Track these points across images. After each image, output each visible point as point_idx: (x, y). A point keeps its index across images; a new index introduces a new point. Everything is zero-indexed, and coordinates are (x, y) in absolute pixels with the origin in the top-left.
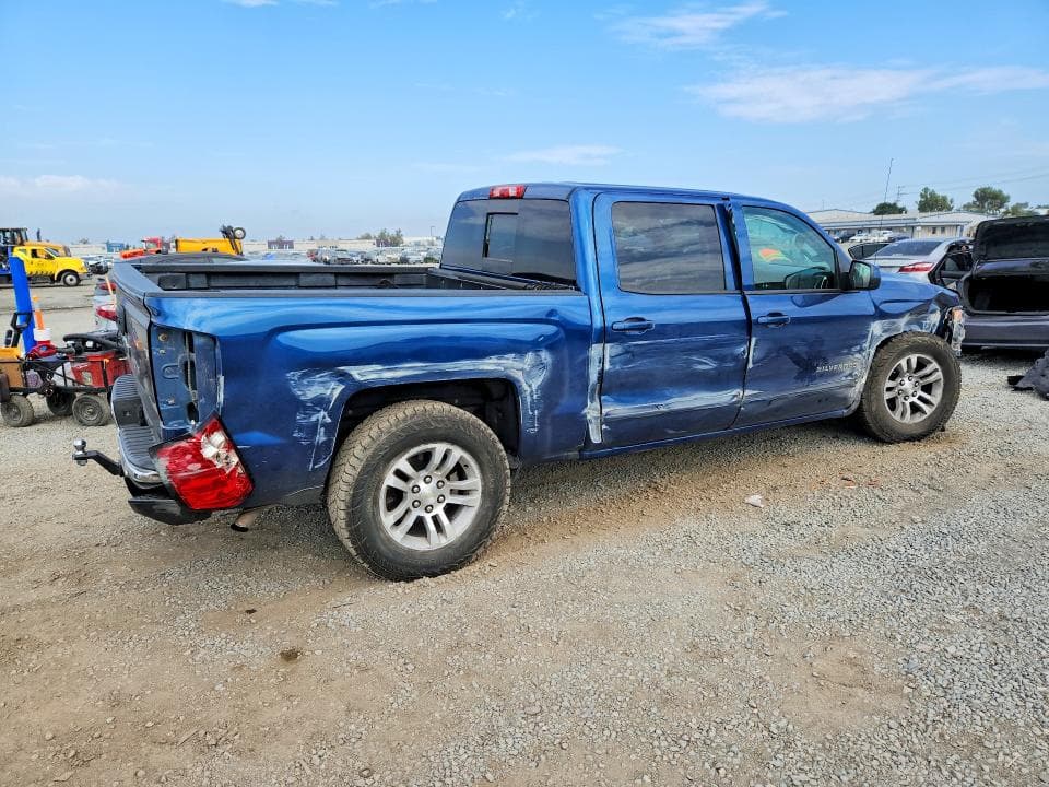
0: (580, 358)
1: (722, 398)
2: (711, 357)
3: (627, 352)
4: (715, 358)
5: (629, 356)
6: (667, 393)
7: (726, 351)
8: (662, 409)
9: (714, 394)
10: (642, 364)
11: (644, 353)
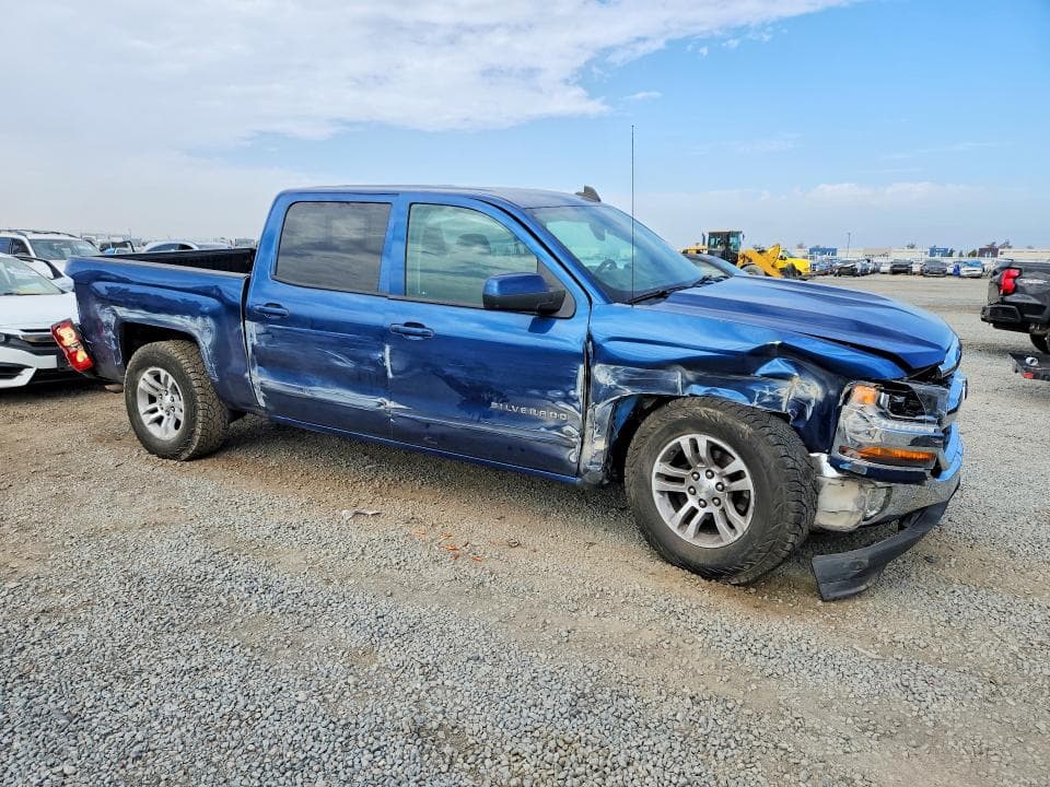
0: (236, 329)
1: (368, 402)
2: (347, 356)
3: (267, 333)
4: (352, 358)
5: (270, 336)
6: (311, 380)
7: (362, 353)
8: (307, 394)
9: (358, 395)
10: (283, 347)
11: (283, 337)
